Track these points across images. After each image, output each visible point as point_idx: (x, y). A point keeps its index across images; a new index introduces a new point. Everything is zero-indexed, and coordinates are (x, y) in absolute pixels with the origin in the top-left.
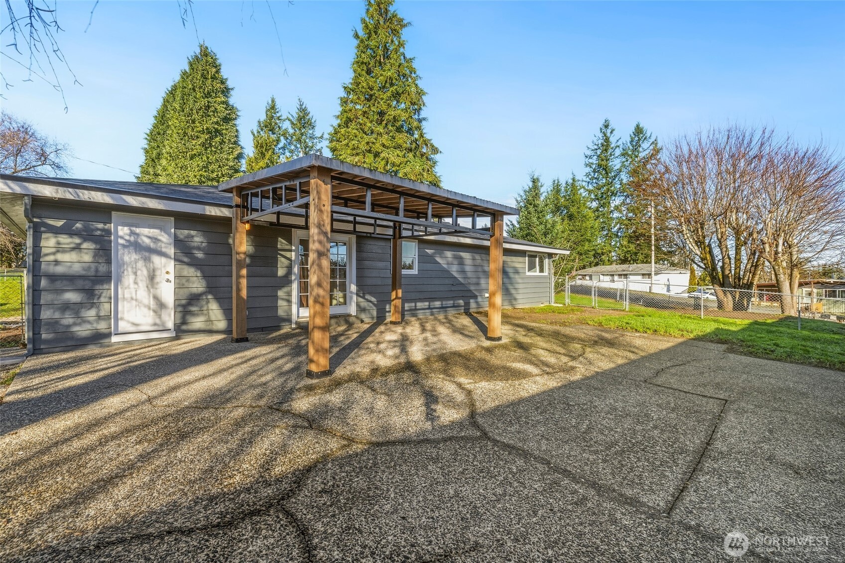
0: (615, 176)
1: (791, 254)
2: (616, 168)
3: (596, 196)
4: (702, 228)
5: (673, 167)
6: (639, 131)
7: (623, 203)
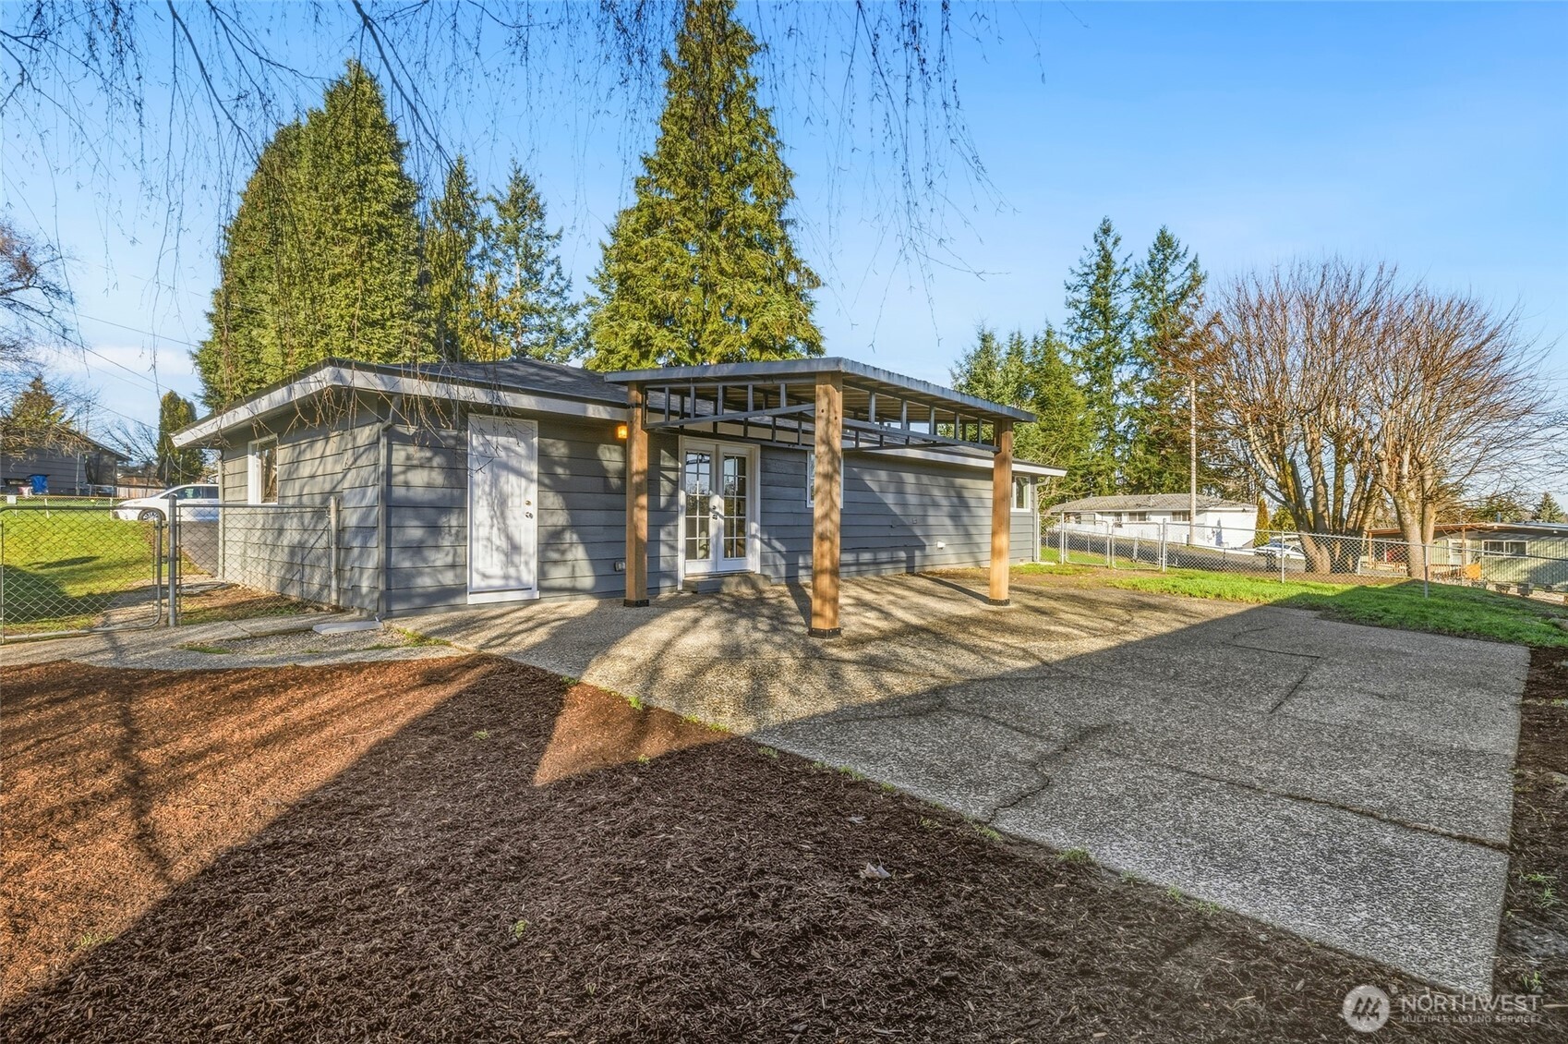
0: (1122, 327)
1: (1422, 479)
2: (1123, 311)
3: (1087, 363)
4: (1280, 432)
5: (1231, 321)
6: (1164, 242)
7: (1136, 378)
